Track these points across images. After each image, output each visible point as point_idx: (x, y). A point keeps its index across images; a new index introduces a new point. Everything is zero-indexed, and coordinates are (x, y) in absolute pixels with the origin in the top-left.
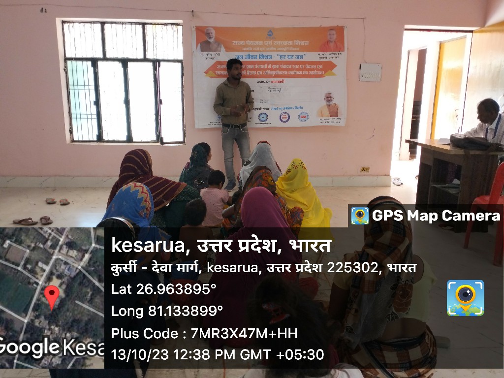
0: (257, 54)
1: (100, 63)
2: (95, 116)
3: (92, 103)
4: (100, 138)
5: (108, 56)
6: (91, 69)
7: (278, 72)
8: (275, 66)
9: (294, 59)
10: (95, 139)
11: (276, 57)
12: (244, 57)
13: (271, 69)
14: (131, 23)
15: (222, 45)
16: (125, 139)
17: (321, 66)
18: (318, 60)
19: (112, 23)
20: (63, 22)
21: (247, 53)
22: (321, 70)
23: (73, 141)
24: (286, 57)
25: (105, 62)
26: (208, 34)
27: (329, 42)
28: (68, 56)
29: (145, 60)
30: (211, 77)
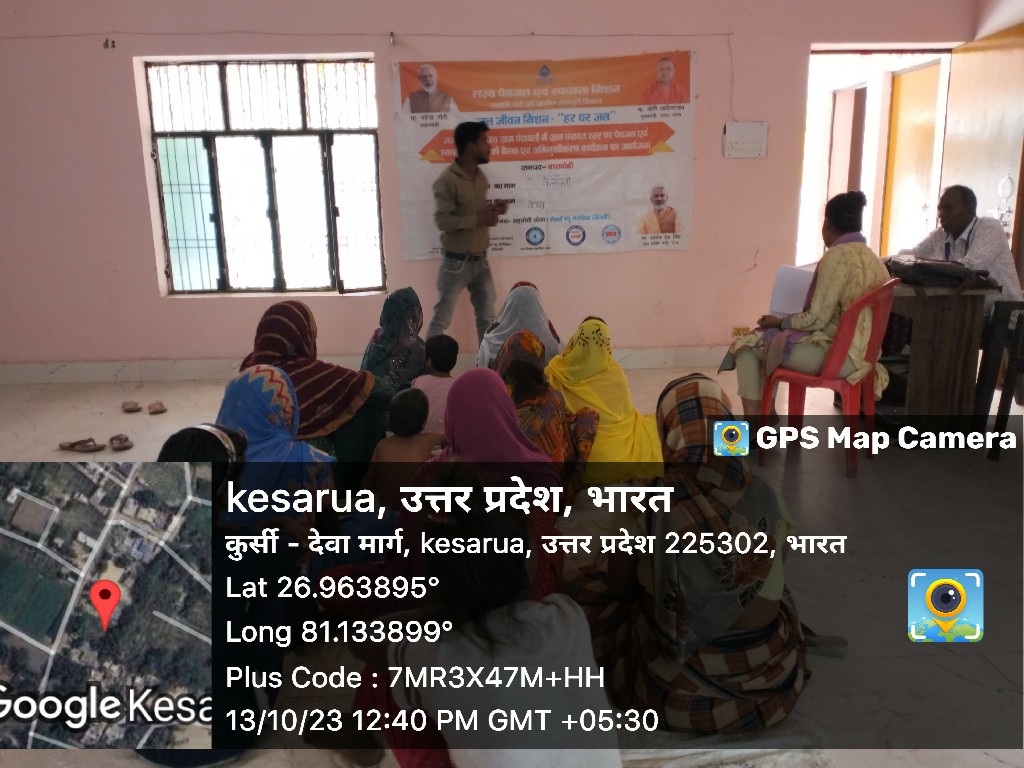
0: (520, 114)
1: (219, 141)
2: (213, 243)
3: (207, 218)
4: (224, 284)
5: (234, 127)
6: (203, 154)
7: (560, 149)
8: (555, 137)
9: (592, 122)
10: (215, 286)
11: (556, 118)
12: (495, 121)
13: (549, 143)
14: (277, 62)
15: (452, 100)
16: (271, 284)
17: (645, 133)
18: (639, 120)
19: (239, 62)
20: (148, 65)
21: (500, 114)
22: (645, 140)
23: (172, 292)
24: (577, 118)
25: (228, 140)
26: (424, 79)
27: (660, 83)
28: (158, 129)
29: (305, 131)
30: (433, 162)
